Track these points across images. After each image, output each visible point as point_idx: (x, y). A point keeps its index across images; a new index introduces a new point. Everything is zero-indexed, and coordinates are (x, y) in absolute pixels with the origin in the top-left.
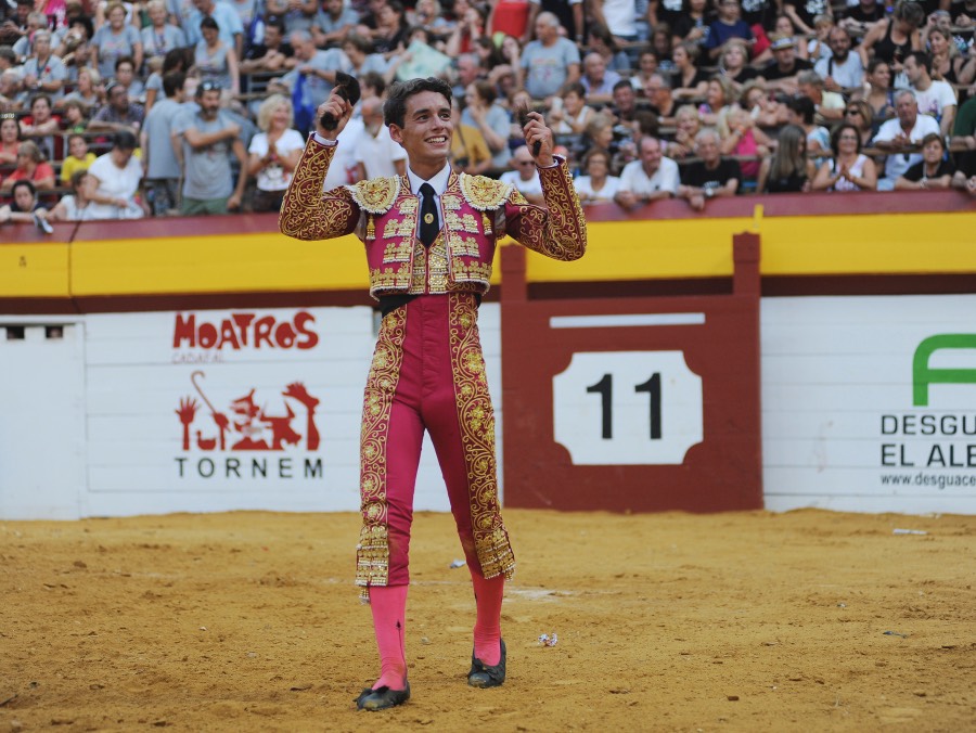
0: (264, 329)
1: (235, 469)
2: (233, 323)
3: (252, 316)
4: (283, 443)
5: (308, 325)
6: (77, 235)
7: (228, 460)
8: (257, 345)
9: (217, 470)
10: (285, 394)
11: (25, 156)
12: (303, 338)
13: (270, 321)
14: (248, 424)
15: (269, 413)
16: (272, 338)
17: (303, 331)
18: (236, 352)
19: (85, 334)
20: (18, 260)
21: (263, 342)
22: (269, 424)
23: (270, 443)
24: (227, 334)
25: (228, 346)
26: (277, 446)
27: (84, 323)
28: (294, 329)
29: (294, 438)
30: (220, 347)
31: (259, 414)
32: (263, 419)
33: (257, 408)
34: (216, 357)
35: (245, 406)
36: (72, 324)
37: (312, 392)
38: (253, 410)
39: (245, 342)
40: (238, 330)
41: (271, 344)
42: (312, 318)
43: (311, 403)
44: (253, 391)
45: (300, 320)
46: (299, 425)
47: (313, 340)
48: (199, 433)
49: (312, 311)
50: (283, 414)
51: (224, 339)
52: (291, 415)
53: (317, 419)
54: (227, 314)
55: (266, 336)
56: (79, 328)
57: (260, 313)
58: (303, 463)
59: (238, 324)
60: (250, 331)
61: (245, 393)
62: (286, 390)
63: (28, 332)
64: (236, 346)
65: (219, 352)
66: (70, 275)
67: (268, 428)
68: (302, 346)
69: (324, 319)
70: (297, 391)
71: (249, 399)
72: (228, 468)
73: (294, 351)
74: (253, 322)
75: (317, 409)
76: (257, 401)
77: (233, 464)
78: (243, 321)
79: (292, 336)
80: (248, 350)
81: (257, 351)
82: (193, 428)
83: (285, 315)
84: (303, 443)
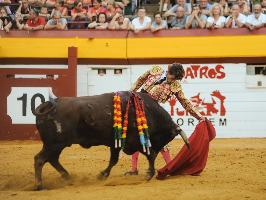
0: (204, 71)
1: (192, 122)
2: (191, 69)
3: (199, 66)
4: (211, 113)
5: (221, 70)
6: (129, 35)
7: (189, 119)
8: (201, 77)
9: (184, 122)
10: (212, 95)
11: (110, 4)
12: (219, 75)
13: (206, 68)
14: (197, 106)
15: (205, 102)
16: (207, 74)
17: (219, 72)
18: (193, 79)
19: (131, 72)
20: (105, 45)
21: (203, 76)
22: (206, 106)
23: (206, 113)
24: (189, 73)
25: (189, 77)
26: (209, 114)
27: (131, 68)
28: (216, 72)
29: (215, 111)
30: (186, 78)
31: (201, 102)
32: (203, 104)
33: (201, 100)
34: (184, 81)
35: (196, 99)
36: (126, 69)
37: (222, 94)
38: (200, 101)
39: (196, 76)
40: (193, 72)
41: (207, 77)
42: (223, 68)
43: (222, 98)
44: (199, 94)
45: (218, 68)
46: (217, 106)
47: (223, 75)
48: (177, 109)
49: (223, 65)
50: (211, 102)
51: (188, 75)
52: (214, 102)
53: (225, 104)
54: (189, 66)
55: (205, 73)
56: (129, 70)
57: (202, 65)
58: (219, 120)
59: (193, 69)
60: (198, 72)
61: (197, 94)
62: (212, 94)
63: (107, 71)
64: (192, 77)
65: (186, 79)
66: (127, 50)
67: (205, 107)
68: (218, 77)
69: (227, 68)
70: (216, 94)
71: (197, 97)
72: (189, 122)
73: (216, 79)
74: (199, 69)
75: (225, 100)
76: (201, 97)
77: (191, 120)
78: (195, 68)
79: (215, 74)
80: (197, 79)
81: (201, 79)
82: (175, 107)
83: (212, 66)
84: (219, 113)
